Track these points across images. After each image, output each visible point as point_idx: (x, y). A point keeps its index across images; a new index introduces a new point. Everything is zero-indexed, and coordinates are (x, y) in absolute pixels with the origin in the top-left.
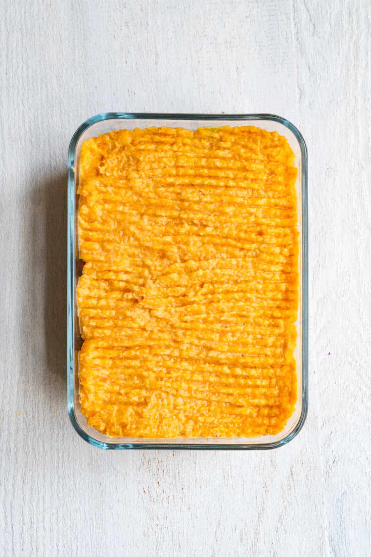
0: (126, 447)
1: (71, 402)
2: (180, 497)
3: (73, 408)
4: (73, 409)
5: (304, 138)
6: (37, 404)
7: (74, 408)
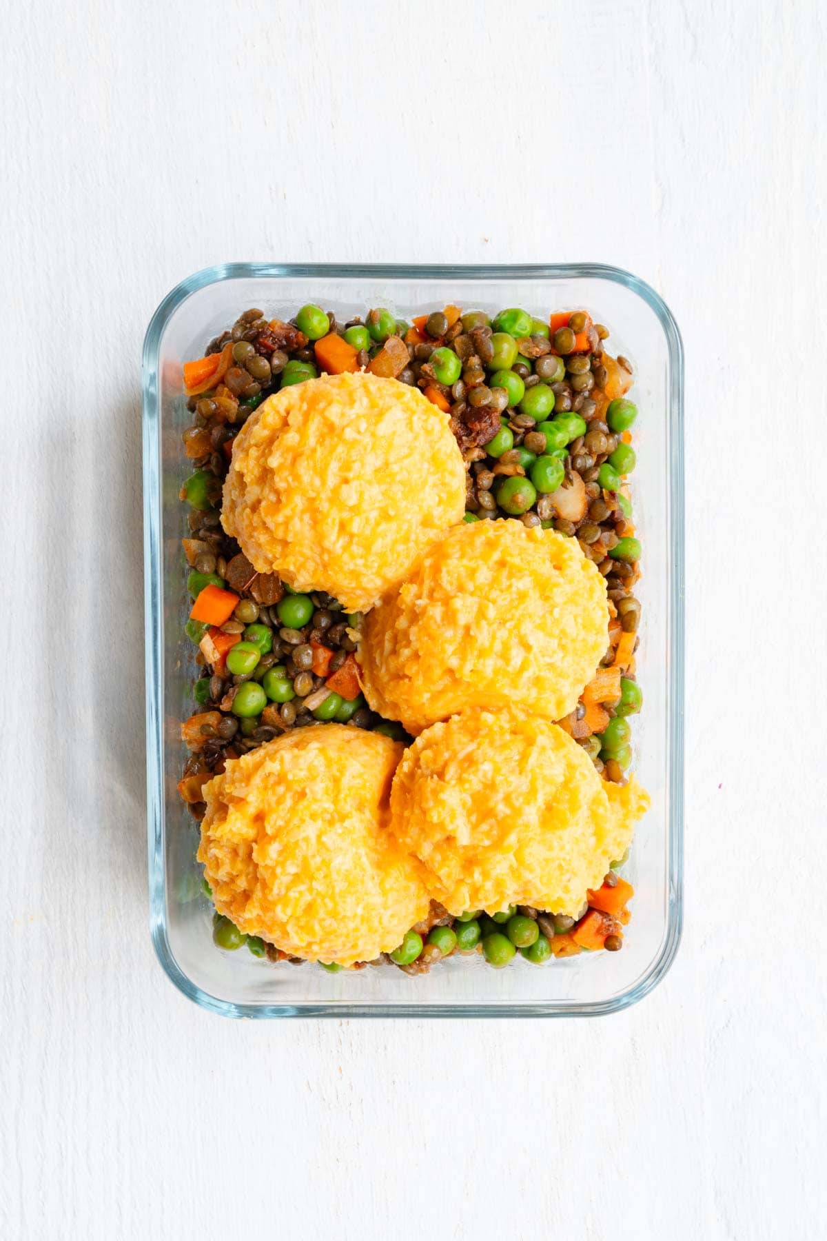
0: (279, 1012)
1: (158, 913)
2: (388, 1101)
3: (162, 925)
4: (163, 931)
5: (675, 316)
6: (70, 897)
7: (164, 927)
